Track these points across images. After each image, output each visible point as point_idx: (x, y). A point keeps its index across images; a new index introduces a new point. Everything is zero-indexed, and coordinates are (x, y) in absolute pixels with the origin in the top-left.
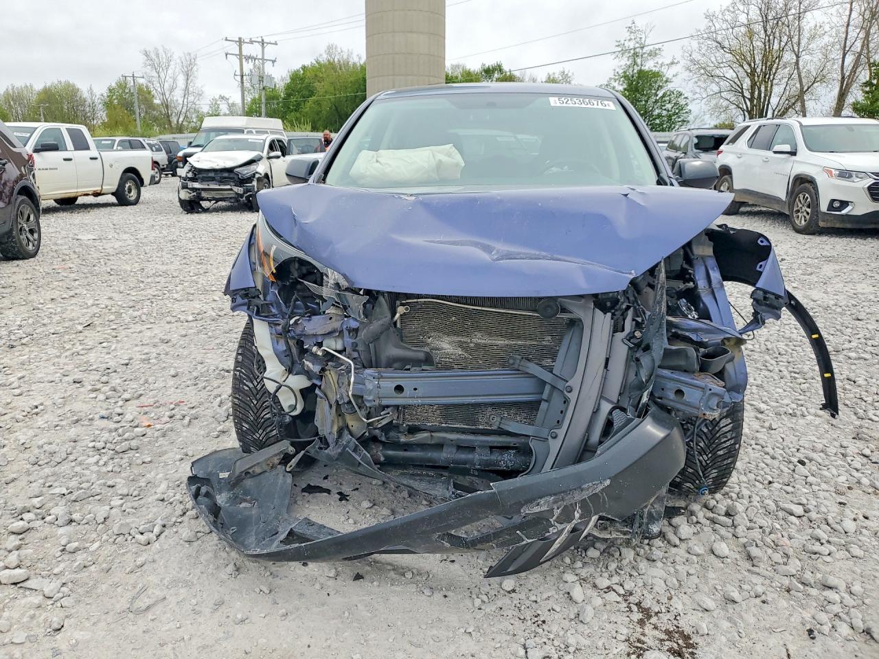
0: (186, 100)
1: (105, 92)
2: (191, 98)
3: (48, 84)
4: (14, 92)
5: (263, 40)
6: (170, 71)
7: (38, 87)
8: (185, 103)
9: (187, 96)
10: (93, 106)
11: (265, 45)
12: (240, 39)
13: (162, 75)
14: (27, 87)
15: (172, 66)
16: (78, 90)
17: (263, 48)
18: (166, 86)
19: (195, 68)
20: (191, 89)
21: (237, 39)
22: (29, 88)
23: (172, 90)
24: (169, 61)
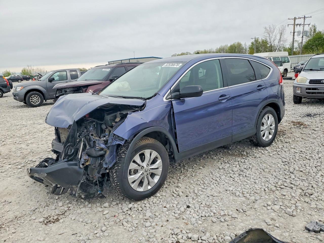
0: (279, 44)
1: (250, 44)
2: (281, 43)
3: (232, 44)
4: (222, 48)
5: (305, 17)
6: (274, 33)
7: (229, 45)
8: (279, 45)
9: (280, 42)
10: (246, 50)
11: (306, 18)
12: (295, 18)
13: (271, 35)
14: (226, 45)
15: (275, 31)
16: (241, 44)
17: (304, 19)
18: (272, 39)
19: (285, 31)
20: (282, 39)
21: (294, 18)
22: (226, 46)
23: (274, 40)
24: (274, 29)
